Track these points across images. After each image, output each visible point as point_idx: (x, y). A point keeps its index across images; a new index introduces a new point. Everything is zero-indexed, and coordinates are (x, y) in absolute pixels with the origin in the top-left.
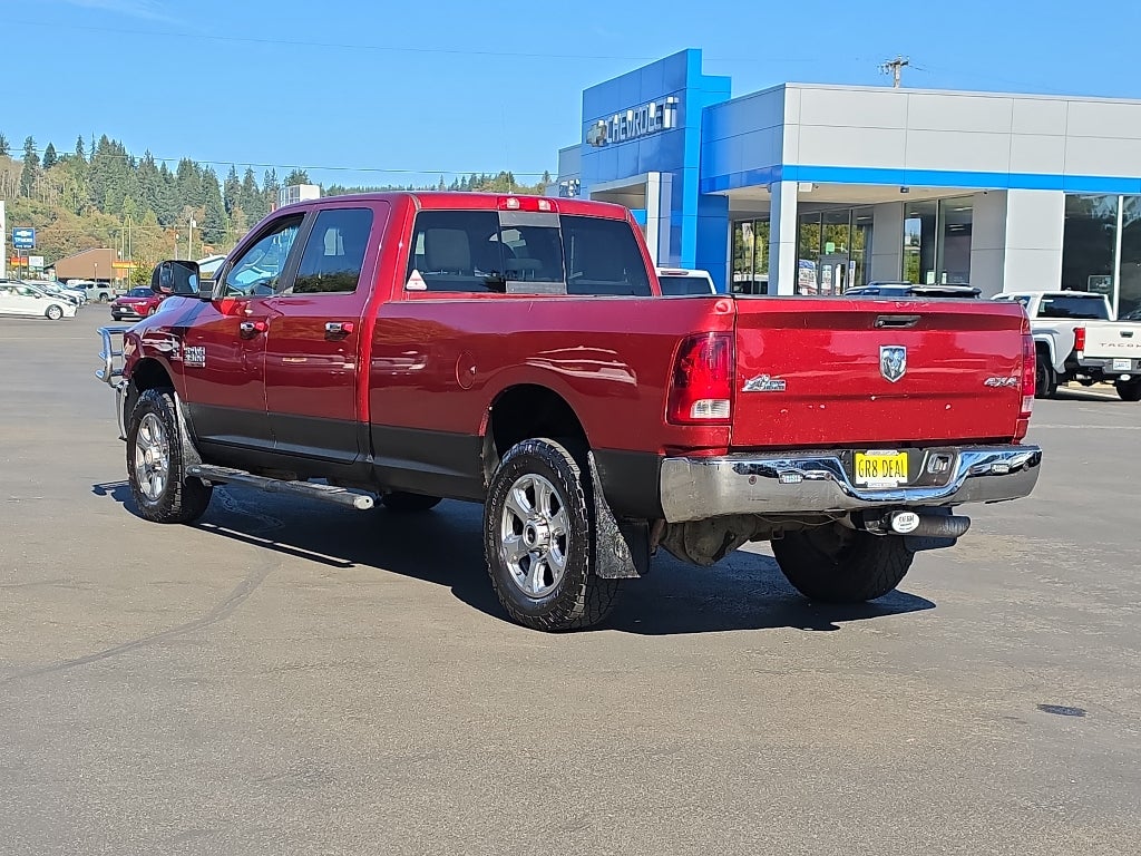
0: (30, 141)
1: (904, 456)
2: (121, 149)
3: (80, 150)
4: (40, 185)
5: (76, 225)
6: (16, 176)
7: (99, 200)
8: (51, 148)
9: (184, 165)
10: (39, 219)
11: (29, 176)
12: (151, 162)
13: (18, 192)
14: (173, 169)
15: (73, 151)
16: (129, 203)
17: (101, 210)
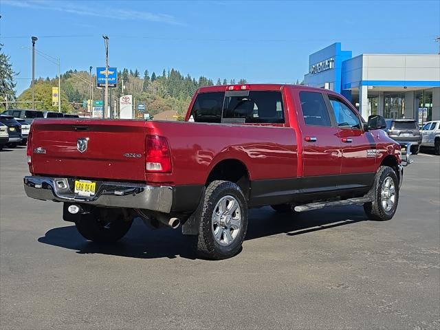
0: (146, 71)
1: (94, 184)
2: (179, 73)
3: (164, 75)
4: (150, 88)
5: (163, 101)
6: (141, 85)
7: (171, 93)
8: (154, 74)
9: (201, 78)
10: (149, 100)
11: (146, 84)
12: (189, 78)
13: (142, 90)
14: (197, 80)
15: (162, 75)
16: (181, 93)
17: (172, 96)
